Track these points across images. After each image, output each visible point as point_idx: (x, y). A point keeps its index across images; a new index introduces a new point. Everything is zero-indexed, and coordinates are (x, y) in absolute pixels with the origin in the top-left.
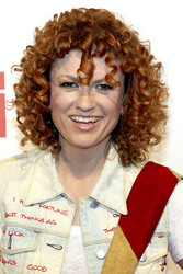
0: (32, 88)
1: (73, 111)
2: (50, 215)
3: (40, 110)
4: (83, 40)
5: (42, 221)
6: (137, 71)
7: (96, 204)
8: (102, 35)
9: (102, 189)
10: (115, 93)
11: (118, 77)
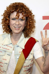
0: (6, 20)
1: (15, 25)
2: (8, 48)
3: (7, 25)
4: (17, 9)
5: (6, 49)
6: (29, 16)
7: (18, 46)
8: (21, 8)
10: (24, 21)
11: (25, 18)
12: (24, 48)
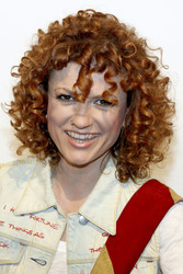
1: (68, 126)
2: (39, 227)
5: (30, 233)
7: (86, 222)
9: (92, 205)
12: (113, 232)
